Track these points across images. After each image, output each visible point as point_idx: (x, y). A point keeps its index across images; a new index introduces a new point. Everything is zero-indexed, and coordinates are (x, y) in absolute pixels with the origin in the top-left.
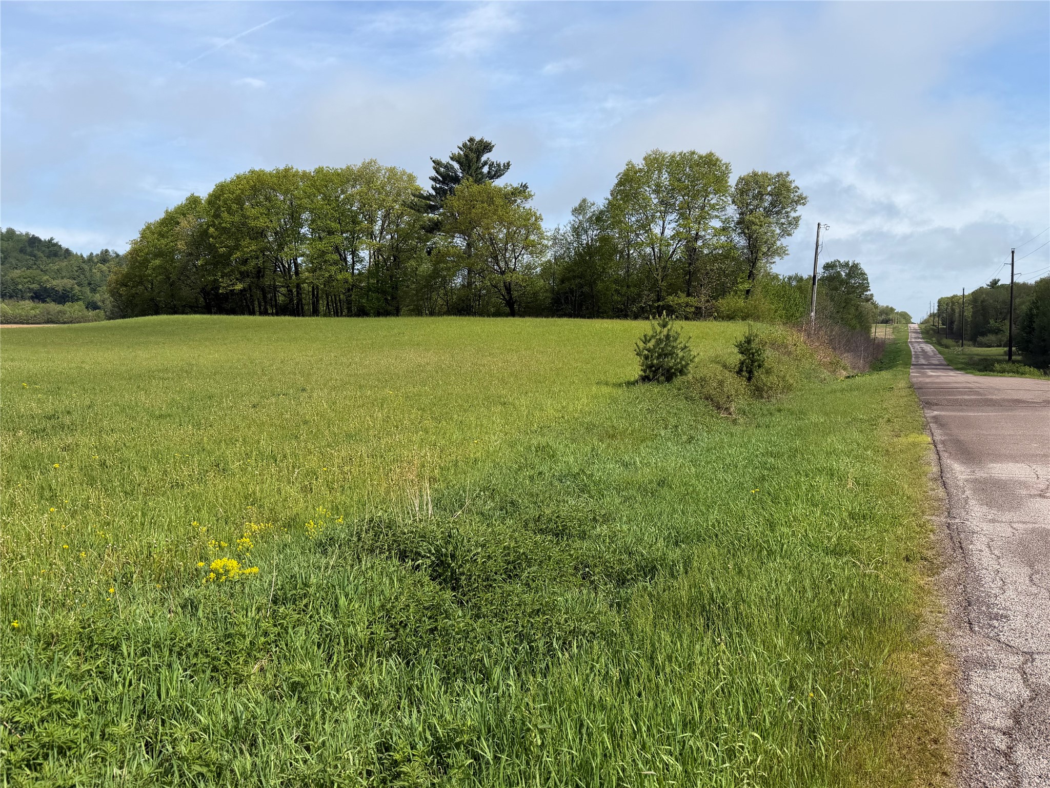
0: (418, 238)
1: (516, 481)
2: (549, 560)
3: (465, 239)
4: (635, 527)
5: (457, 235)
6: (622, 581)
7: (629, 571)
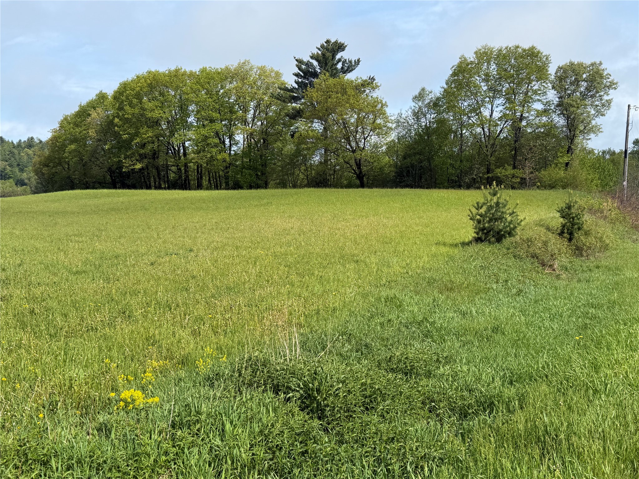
0: (284, 124)
1: (369, 327)
2: (401, 395)
3: (322, 124)
4: (474, 368)
5: (316, 120)
6: (464, 415)
7: (470, 406)
